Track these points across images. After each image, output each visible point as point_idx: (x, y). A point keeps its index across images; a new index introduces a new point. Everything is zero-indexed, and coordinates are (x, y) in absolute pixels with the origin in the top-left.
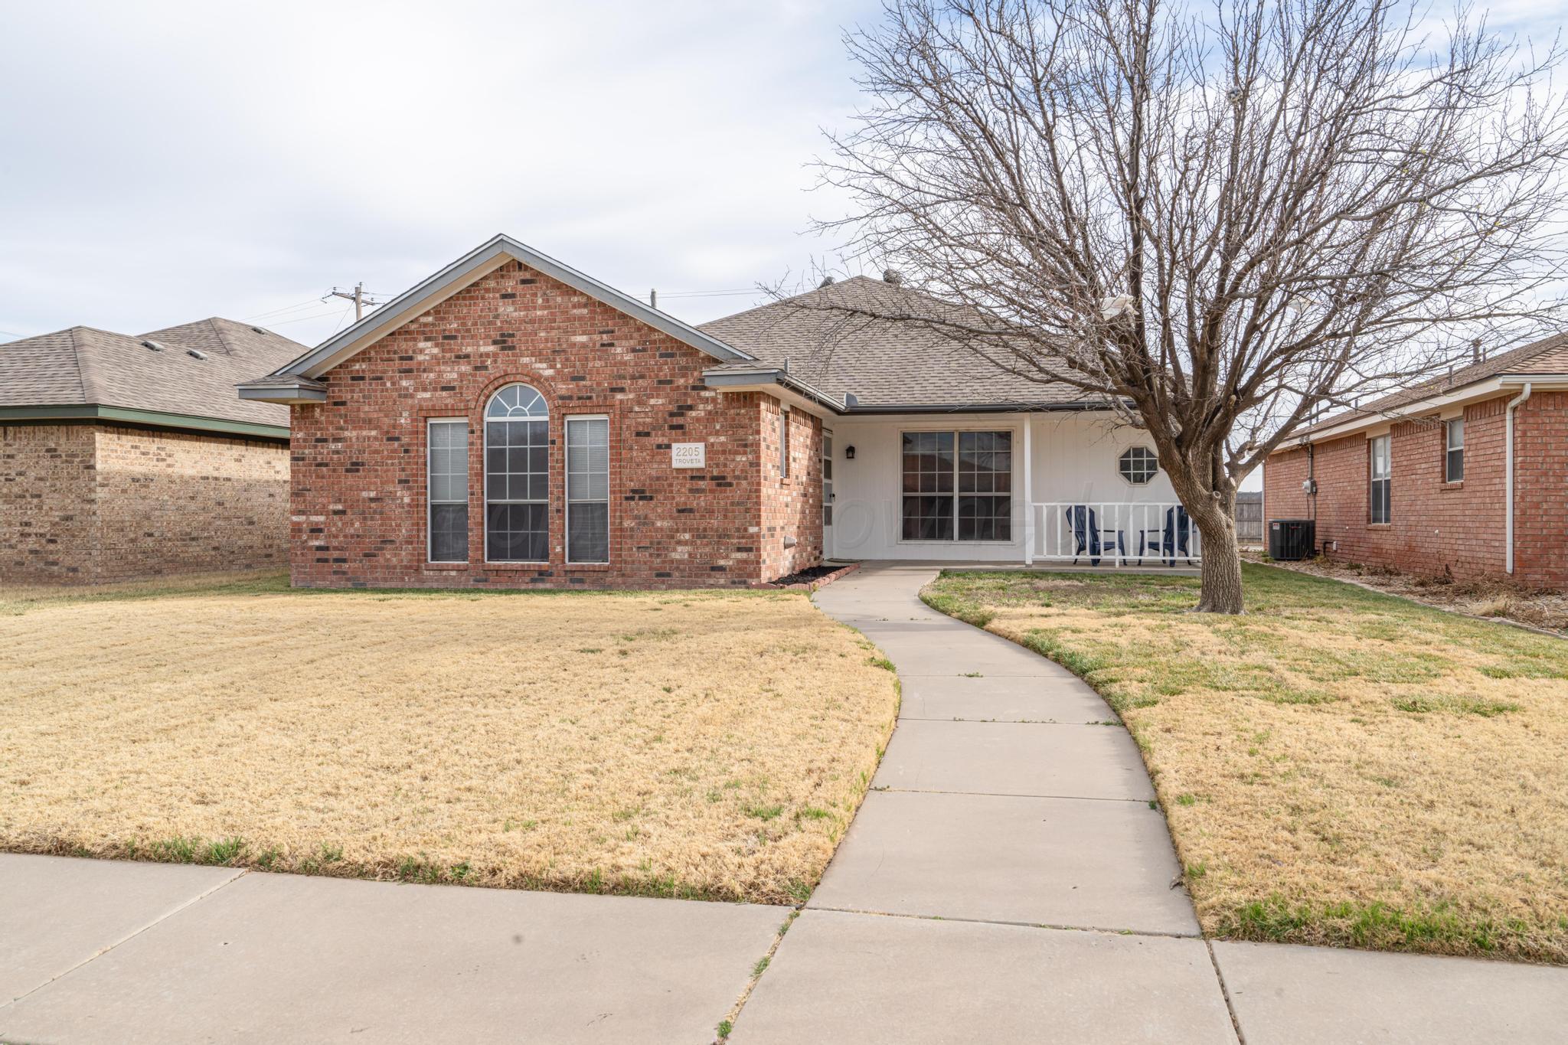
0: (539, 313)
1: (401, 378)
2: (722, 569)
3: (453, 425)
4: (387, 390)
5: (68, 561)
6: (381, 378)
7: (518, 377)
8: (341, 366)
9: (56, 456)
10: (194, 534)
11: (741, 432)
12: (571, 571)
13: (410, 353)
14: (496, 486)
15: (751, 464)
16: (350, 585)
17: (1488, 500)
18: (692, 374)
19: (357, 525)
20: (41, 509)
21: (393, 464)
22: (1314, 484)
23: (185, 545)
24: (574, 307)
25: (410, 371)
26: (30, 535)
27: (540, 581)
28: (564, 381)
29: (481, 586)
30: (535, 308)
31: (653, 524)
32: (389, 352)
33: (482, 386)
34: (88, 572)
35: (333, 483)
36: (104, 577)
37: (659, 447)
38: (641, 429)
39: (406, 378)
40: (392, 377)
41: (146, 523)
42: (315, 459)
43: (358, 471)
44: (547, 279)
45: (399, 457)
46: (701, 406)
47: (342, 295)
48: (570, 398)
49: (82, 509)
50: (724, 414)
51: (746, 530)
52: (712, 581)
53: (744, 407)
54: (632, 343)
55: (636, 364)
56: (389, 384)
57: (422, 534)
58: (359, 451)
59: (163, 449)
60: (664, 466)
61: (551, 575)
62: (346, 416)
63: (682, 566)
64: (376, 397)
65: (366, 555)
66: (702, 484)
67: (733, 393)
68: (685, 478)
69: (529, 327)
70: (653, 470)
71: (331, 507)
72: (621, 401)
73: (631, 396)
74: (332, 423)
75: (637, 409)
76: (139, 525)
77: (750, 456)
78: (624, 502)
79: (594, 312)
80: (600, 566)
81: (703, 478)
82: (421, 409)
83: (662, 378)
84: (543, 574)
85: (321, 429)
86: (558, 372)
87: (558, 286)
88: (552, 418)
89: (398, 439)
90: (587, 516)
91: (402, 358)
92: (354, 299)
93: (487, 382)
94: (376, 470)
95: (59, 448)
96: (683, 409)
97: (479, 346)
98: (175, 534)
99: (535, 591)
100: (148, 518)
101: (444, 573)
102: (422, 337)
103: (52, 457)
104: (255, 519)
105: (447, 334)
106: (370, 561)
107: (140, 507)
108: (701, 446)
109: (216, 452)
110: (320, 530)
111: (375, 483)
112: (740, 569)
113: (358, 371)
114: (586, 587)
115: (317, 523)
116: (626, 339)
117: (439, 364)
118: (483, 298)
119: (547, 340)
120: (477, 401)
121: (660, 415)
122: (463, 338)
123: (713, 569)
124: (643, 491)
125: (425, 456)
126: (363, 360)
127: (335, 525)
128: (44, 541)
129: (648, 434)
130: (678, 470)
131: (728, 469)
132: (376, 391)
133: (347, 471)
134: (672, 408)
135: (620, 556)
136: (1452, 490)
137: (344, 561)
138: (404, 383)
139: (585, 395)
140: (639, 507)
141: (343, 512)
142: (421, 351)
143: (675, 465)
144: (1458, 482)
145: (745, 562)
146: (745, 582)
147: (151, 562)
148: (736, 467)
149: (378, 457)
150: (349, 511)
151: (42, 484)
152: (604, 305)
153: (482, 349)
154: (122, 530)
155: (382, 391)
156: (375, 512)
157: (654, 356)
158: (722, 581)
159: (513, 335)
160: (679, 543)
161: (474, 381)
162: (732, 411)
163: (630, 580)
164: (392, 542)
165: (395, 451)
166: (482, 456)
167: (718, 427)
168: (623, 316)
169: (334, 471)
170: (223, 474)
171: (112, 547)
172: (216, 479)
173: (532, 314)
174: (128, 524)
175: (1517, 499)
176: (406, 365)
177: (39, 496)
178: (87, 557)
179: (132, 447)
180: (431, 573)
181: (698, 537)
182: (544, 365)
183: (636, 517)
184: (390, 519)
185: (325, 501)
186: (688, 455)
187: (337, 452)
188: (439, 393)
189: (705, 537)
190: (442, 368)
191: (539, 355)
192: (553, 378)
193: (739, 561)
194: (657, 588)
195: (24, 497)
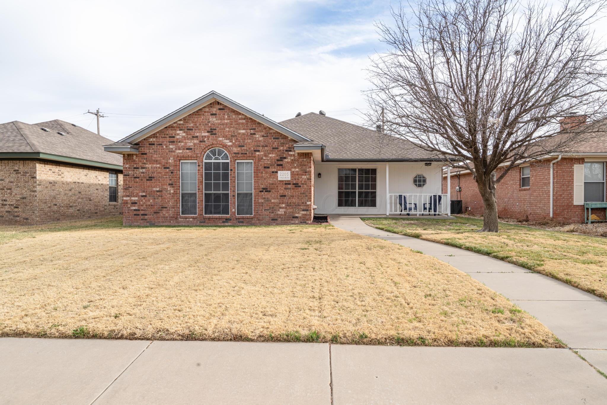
0: (226, 121)
1: (170, 145)
2: (297, 217)
3: (191, 163)
4: (164, 149)
5: (24, 215)
6: (161, 144)
7: (218, 145)
8: (144, 139)
9: (18, 173)
10: (71, 205)
11: (304, 167)
12: (238, 219)
13: (174, 135)
14: (208, 186)
15: (308, 179)
16: (148, 224)
17: (541, 194)
18: (286, 146)
19: (151, 201)
20: (11, 194)
21: (166, 178)
22: (460, 188)
23: (68, 209)
24: (240, 119)
25: (174, 142)
26: (6, 205)
27: (226, 222)
28: (236, 147)
29: (202, 224)
30: (224, 119)
31: (270, 201)
32: (164, 134)
33: (203, 148)
34: (33, 220)
35: (141, 185)
36: (39, 222)
37: (273, 172)
38: (266, 165)
39: (172, 145)
40: (166, 144)
41: (54, 200)
42: (133, 175)
43: (152, 180)
44: (229, 108)
45: (169, 175)
46: (289, 158)
47: (92, 113)
48: (238, 153)
49: (30, 194)
50: (298, 160)
51: (306, 203)
52: (293, 222)
53: (305, 158)
54: (263, 133)
55: (264, 141)
56: (164, 147)
57: (178, 205)
58: (152, 172)
59: (60, 171)
60: (275, 179)
61: (231, 220)
62: (147, 159)
63: (281, 217)
64: (159, 151)
65: (155, 213)
66: (289, 186)
67: (301, 153)
68: (283, 184)
69: (222, 127)
70: (271, 181)
71: (140, 194)
72: (258, 155)
73: (262, 153)
74: (141, 161)
75: (264, 158)
76: (52, 201)
77: (308, 176)
78: (259, 193)
79: (248, 122)
80: (250, 217)
81: (290, 184)
82: (178, 157)
83: (274, 147)
84: (227, 220)
85: (136, 164)
86: (234, 144)
87: (234, 111)
88: (231, 161)
89: (168, 168)
90: (244, 198)
91: (170, 137)
92: (96, 115)
93: (205, 147)
94: (159, 180)
95: (20, 170)
96: (282, 159)
97: (202, 133)
98: (64, 205)
99: (224, 226)
100: (55, 198)
101: (187, 219)
102: (178, 129)
103: (16, 173)
104: (92, 199)
105: (189, 128)
106: (156, 215)
107: (52, 194)
108: (289, 172)
109: (78, 172)
110: (136, 203)
111: (159, 185)
112: (304, 217)
113: (152, 141)
114: (244, 224)
115: (134, 200)
116: (260, 132)
117: (185, 139)
118: (203, 115)
119: (229, 132)
120: (201, 154)
121: (273, 160)
122: (195, 130)
123: (293, 217)
124: (267, 189)
125: (179, 175)
126: (154, 137)
127: (142, 201)
128: (13, 207)
129: (268, 168)
130: (280, 181)
131: (299, 181)
132: (159, 149)
133: (147, 180)
134: (278, 158)
135: (258, 212)
136: (525, 190)
137: (146, 215)
138: (171, 147)
139: (244, 152)
140: (265, 194)
141: (145, 196)
142: (178, 134)
143: (279, 179)
144: (528, 187)
145: (306, 215)
146: (305, 222)
147: (56, 216)
148: (302, 180)
149: (160, 175)
150: (148, 196)
151: (12, 184)
152: (252, 119)
153: (203, 134)
154: (46, 203)
155: (162, 149)
156: (159, 196)
157: (271, 139)
158: (297, 222)
159: (215, 129)
160: (281, 208)
161: (200, 146)
162: (301, 160)
163: (262, 222)
164: (166, 208)
165: (167, 173)
166: (203, 175)
167: (295, 165)
168: (259, 123)
169: (142, 180)
170: (81, 181)
171: (42, 210)
172: (78, 183)
173: (223, 122)
174: (48, 200)
175: (555, 193)
176: (172, 139)
177: (10, 189)
178: (32, 214)
179: (49, 170)
180: (182, 219)
181: (288, 206)
182: (228, 141)
183: (264, 198)
184: (165, 198)
185: (138, 191)
186: (284, 175)
187: (143, 173)
188: (185, 151)
189: (290, 206)
190: (187, 141)
191: (226, 137)
192: (231, 146)
193: (303, 214)
194: (272, 225)
195: (4, 189)
